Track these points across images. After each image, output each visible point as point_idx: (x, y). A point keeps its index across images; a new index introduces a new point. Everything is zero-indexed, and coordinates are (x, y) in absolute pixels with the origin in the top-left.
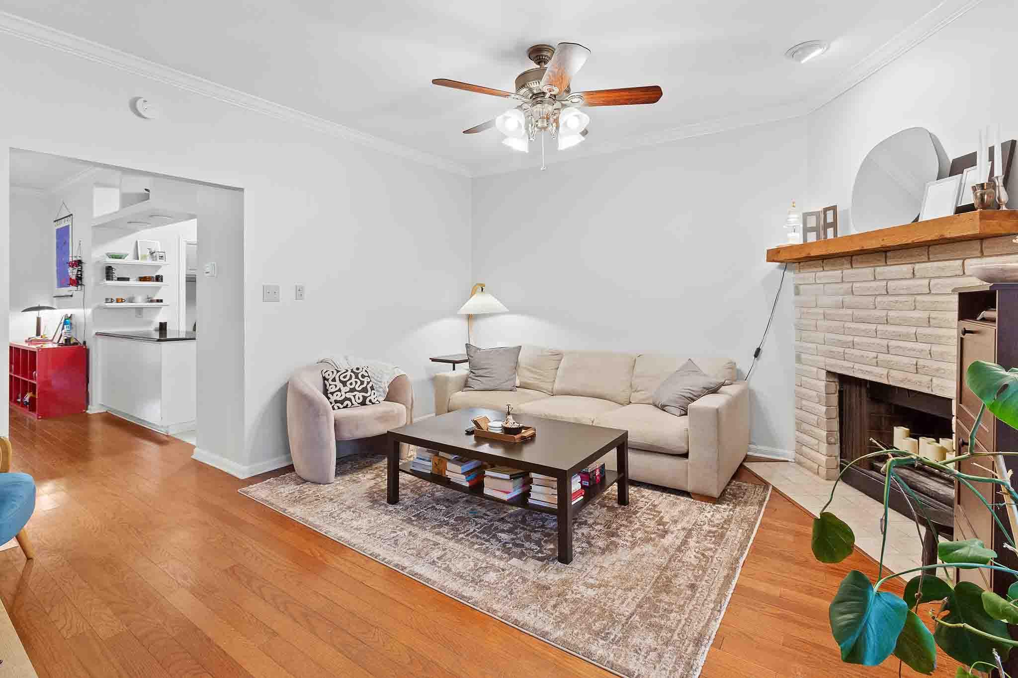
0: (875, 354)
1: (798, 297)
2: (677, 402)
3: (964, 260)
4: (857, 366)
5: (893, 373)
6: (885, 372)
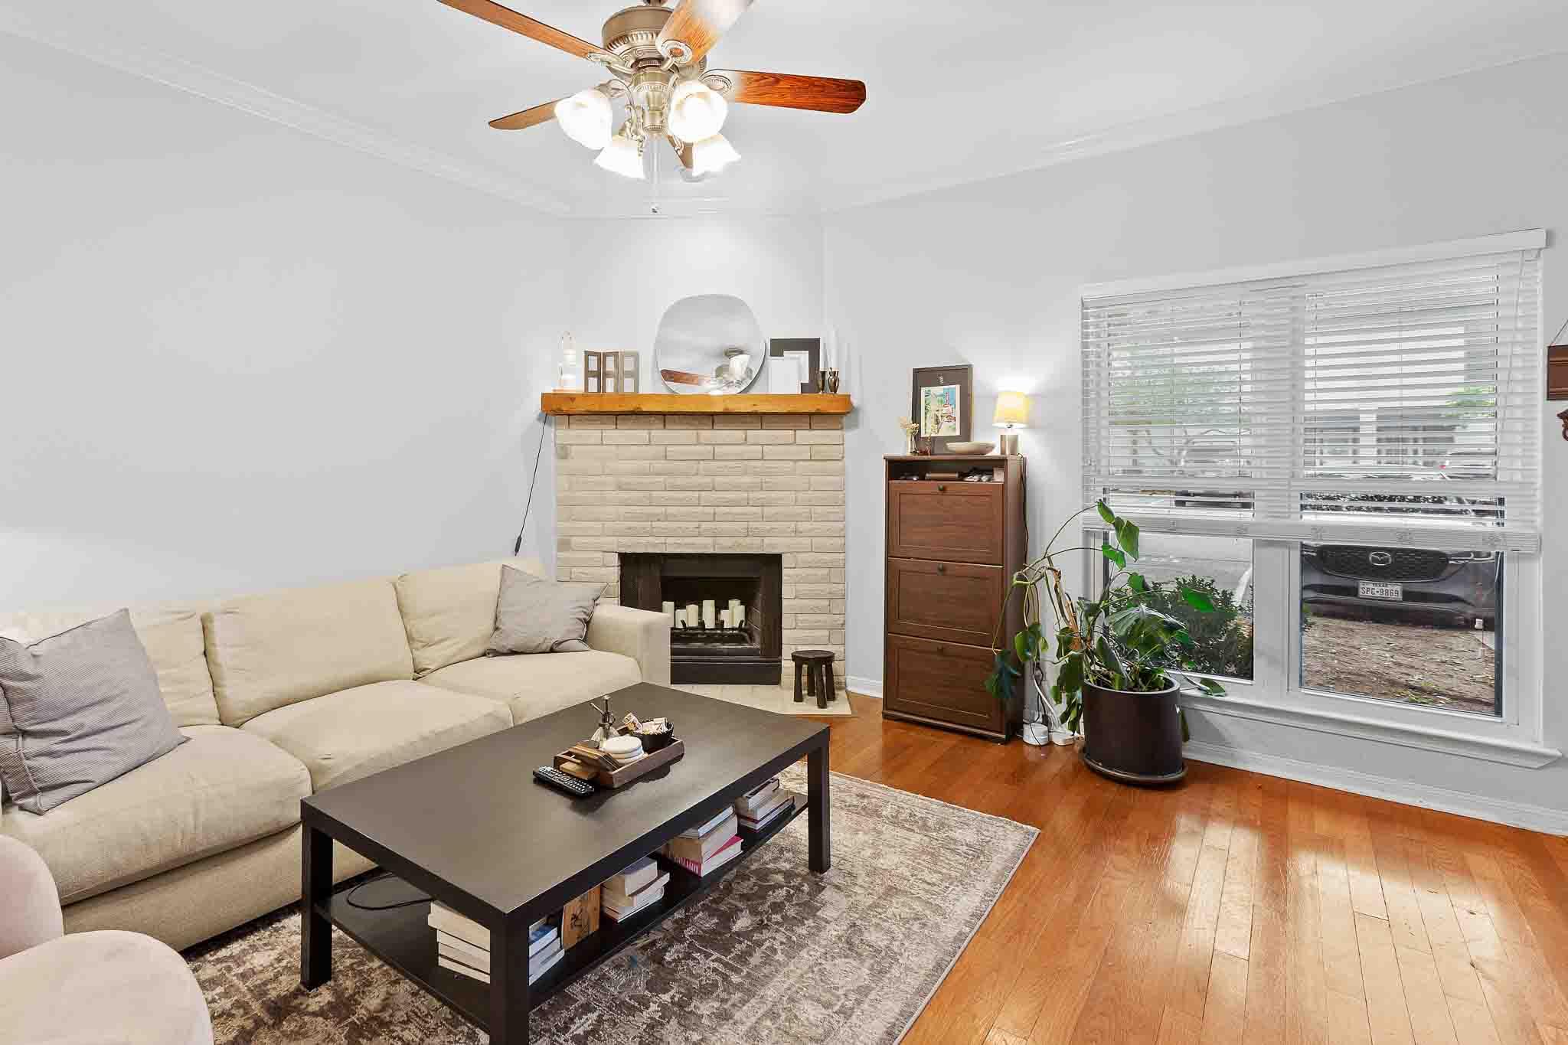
0: (696, 524)
1: (563, 463)
2: (574, 631)
3: (795, 430)
4: (670, 540)
5: (721, 540)
6: (710, 541)
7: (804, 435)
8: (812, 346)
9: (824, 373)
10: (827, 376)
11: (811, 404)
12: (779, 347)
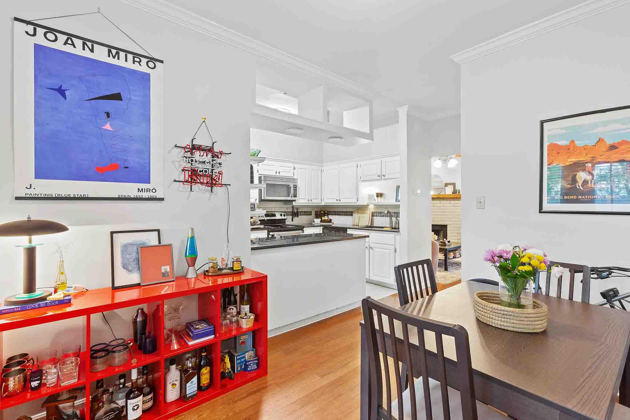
7: (452, 202)
8: (454, 185)
9: (457, 190)
10: (458, 190)
11: (454, 196)
12: (446, 185)
